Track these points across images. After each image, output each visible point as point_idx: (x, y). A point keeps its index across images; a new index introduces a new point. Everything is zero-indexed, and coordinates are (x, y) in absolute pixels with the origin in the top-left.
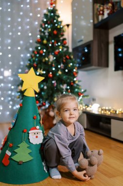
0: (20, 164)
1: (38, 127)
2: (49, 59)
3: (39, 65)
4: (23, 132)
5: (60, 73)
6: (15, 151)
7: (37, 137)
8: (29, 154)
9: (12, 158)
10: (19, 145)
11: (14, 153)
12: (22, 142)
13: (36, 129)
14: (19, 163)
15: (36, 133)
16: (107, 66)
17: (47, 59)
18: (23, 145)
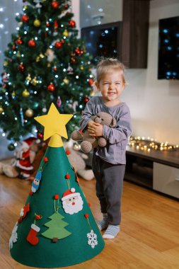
0: (55, 242)
1: (73, 190)
2: (46, 57)
3: (29, 69)
4: (54, 198)
5: (66, 81)
6: (46, 224)
7: (73, 204)
8: (65, 228)
9: (42, 234)
10: (50, 217)
11: (44, 228)
12: (54, 212)
13: (71, 192)
14: (53, 241)
15: (72, 199)
16: (145, 66)
17: (42, 56)
18: (56, 217)
